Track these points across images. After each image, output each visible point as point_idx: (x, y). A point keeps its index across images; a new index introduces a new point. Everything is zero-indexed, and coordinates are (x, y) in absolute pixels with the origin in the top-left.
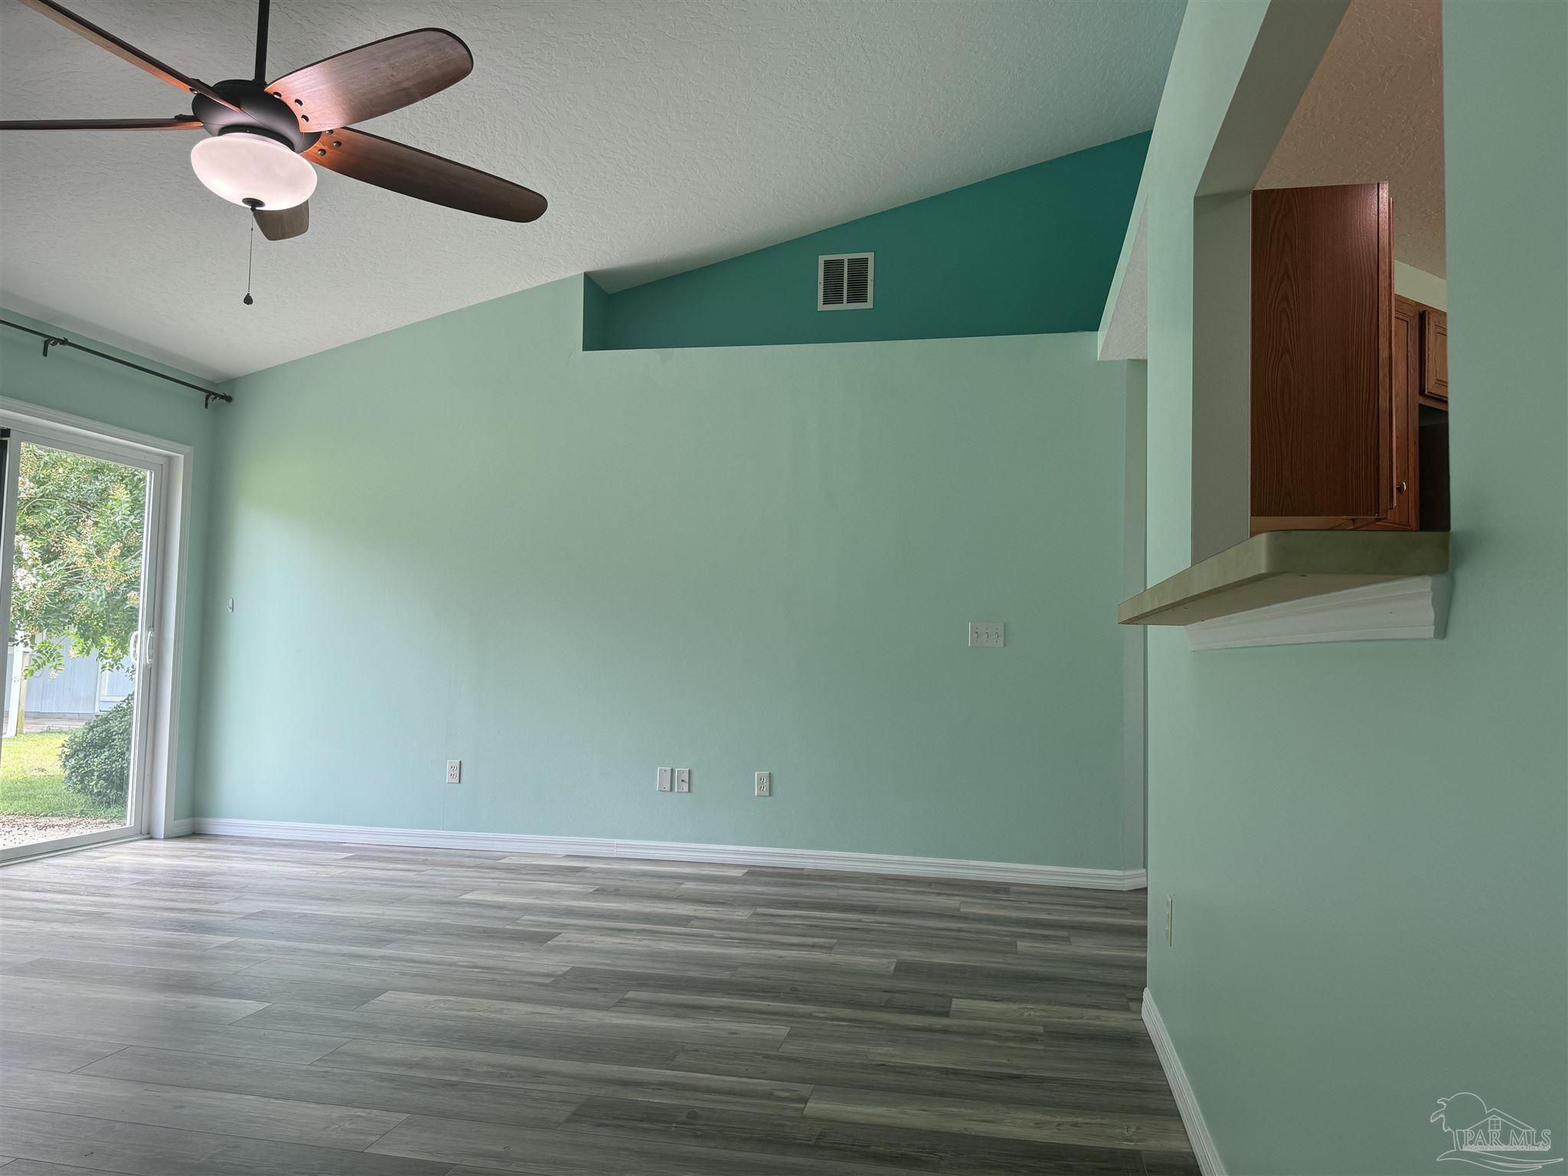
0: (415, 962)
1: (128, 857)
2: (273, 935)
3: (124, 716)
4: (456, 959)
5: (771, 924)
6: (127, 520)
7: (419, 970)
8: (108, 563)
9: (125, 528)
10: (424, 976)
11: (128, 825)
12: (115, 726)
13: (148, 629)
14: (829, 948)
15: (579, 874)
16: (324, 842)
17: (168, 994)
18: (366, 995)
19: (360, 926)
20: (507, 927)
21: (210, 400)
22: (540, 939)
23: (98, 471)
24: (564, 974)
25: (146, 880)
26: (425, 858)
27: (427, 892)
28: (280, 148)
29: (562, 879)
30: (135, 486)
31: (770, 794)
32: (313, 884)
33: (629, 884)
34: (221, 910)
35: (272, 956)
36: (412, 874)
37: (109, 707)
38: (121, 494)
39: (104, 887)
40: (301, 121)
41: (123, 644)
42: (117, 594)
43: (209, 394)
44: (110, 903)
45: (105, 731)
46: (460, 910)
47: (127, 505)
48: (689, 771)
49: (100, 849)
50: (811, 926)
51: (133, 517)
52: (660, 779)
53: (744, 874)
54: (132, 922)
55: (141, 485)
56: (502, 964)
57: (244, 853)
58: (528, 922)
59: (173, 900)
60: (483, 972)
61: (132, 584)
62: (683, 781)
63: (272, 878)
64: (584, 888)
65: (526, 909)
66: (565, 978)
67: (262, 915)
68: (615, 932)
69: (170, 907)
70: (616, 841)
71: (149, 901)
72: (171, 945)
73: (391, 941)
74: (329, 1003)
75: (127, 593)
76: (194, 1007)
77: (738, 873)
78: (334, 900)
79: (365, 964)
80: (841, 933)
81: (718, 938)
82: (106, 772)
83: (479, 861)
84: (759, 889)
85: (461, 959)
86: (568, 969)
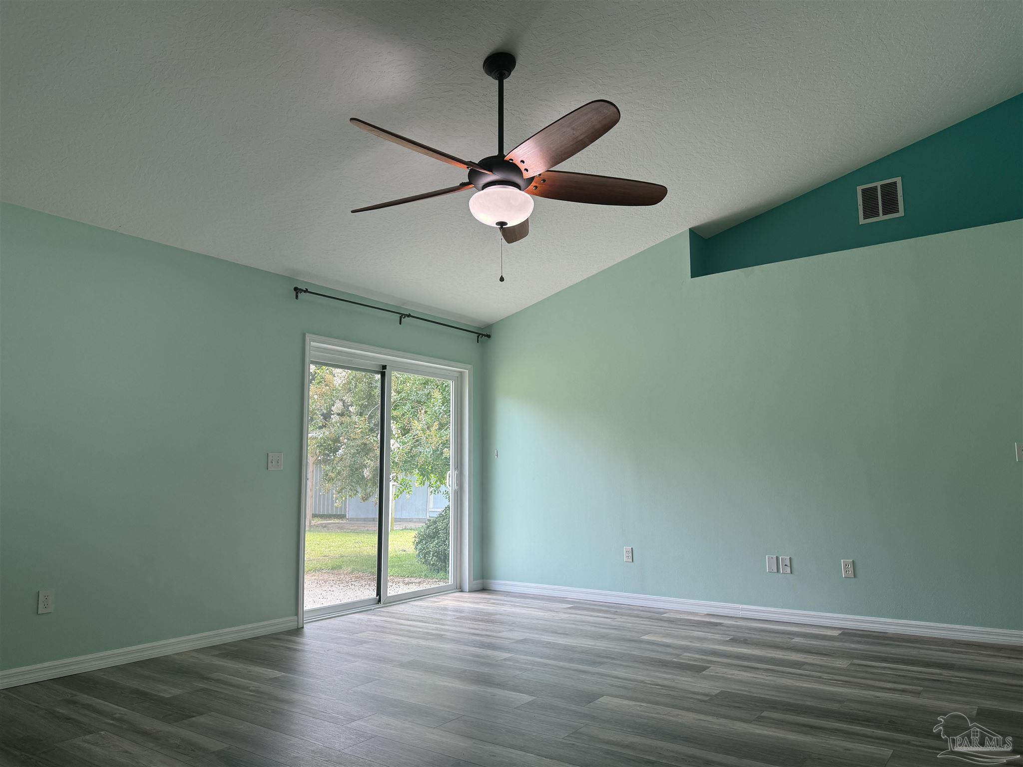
0: (619, 678)
1: (450, 601)
2: (532, 654)
3: (444, 519)
4: (643, 678)
5: (867, 672)
6: (440, 409)
7: (621, 683)
8: (432, 433)
9: (440, 413)
10: (625, 688)
11: (450, 583)
12: (440, 525)
13: (455, 469)
14: (918, 694)
15: (718, 627)
16: (555, 597)
17: (480, 686)
18: (590, 698)
19: (582, 652)
20: (674, 660)
21: (480, 337)
22: (697, 670)
23: (426, 383)
24: (717, 695)
25: (461, 616)
26: (616, 610)
27: (618, 632)
28: (513, 190)
29: (706, 630)
30: (444, 389)
31: (855, 576)
32: (551, 623)
33: (754, 636)
34: (503, 637)
35: (534, 667)
36: (609, 620)
37: (436, 515)
38: (437, 395)
39: (441, 619)
40: (524, 172)
41: (442, 478)
42: (438, 450)
43: (479, 335)
44: (445, 629)
45: (435, 528)
46: (643, 646)
47: (440, 400)
48: (790, 558)
49: (437, 597)
50: (900, 676)
51: (443, 407)
52: (768, 563)
53: (840, 634)
54: (457, 641)
55: (447, 389)
56: (673, 684)
57: (512, 602)
58: (686, 657)
59: (477, 629)
60: (662, 689)
61: (446, 444)
62: (786, 565)
63: (528, 618)
64: (722, 637)
65: (686, 649)
66: (717, 698)
67: (524, 641)
68: (748, 669)
69: (475, 633)
70: (741, 606)
71: (464, 629)
72: (478, 656)
73: (601, 663)
74: (569, 700)
75: (443, 450)
76: (494, 696)
77: (835, 633)
78: (565, 634)
79: (588, 677)
80: (926, 683)
81: (826, 679)
82: (436, 552)
83: (649, 614)
84: (853, 646)
85: (647, 679)
86: (718, 692)
